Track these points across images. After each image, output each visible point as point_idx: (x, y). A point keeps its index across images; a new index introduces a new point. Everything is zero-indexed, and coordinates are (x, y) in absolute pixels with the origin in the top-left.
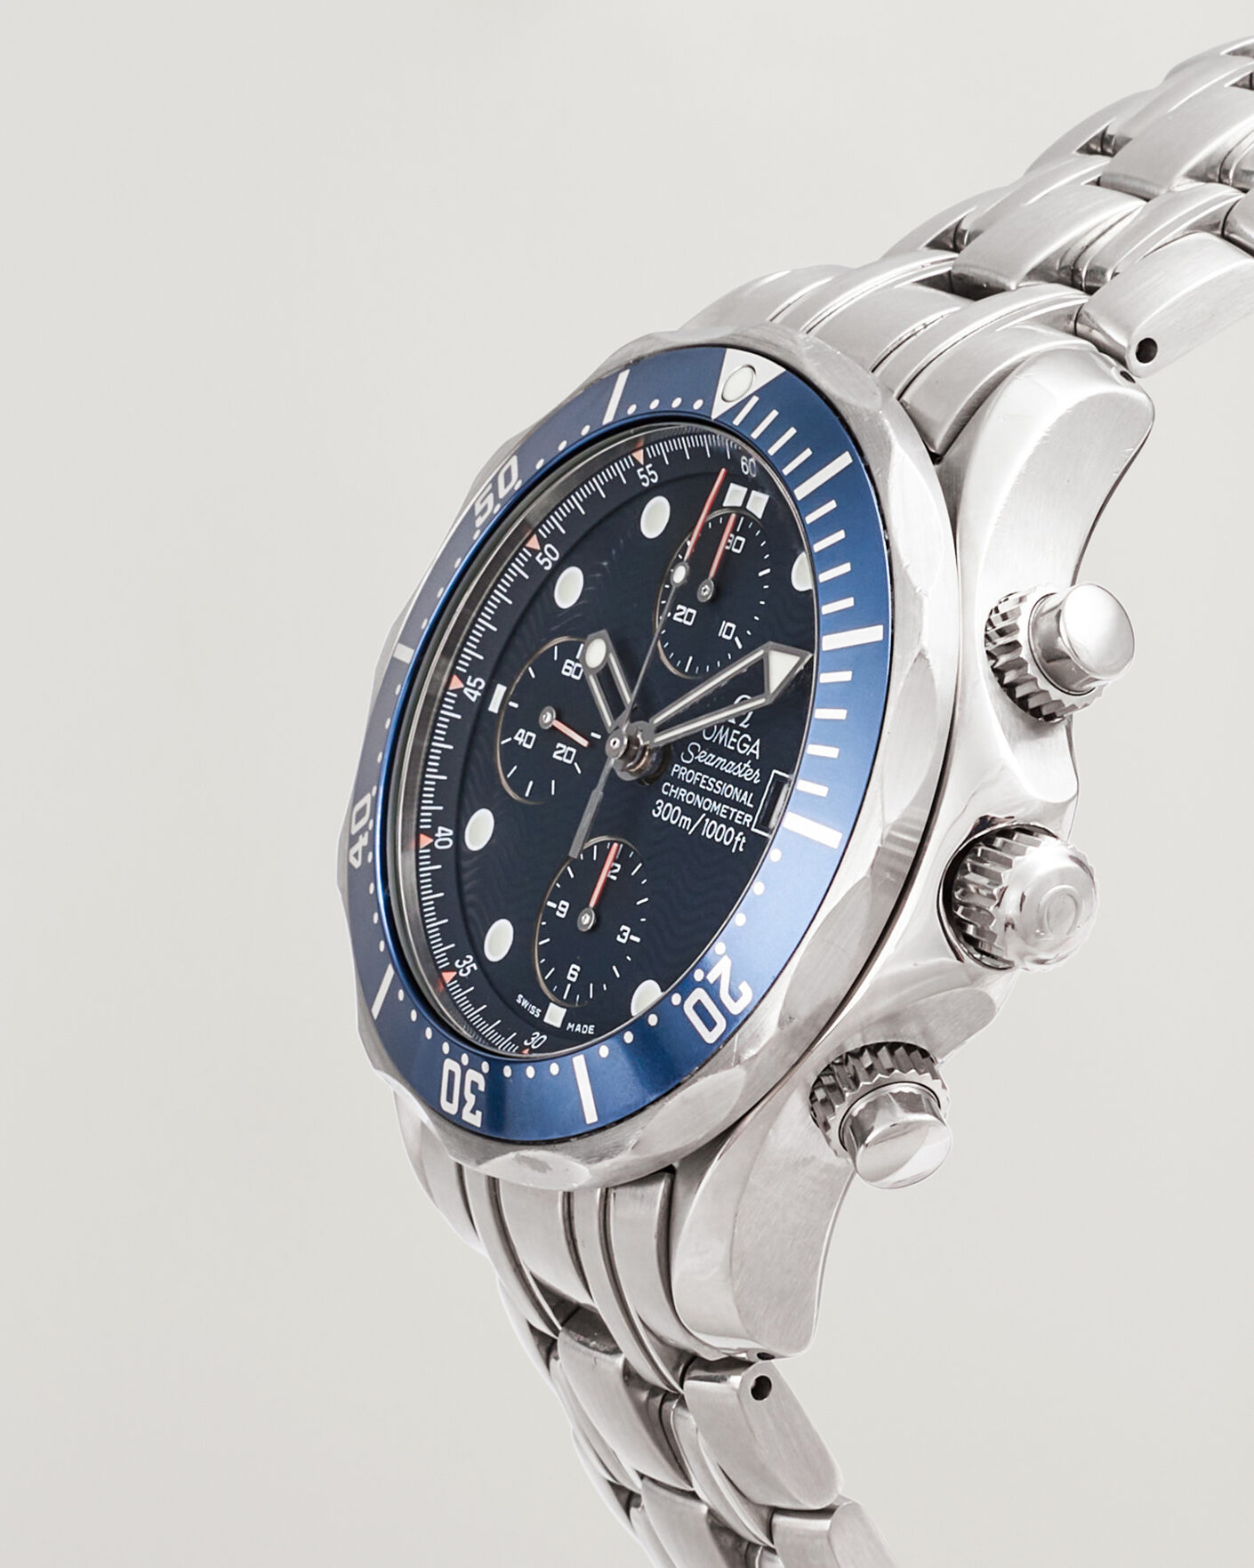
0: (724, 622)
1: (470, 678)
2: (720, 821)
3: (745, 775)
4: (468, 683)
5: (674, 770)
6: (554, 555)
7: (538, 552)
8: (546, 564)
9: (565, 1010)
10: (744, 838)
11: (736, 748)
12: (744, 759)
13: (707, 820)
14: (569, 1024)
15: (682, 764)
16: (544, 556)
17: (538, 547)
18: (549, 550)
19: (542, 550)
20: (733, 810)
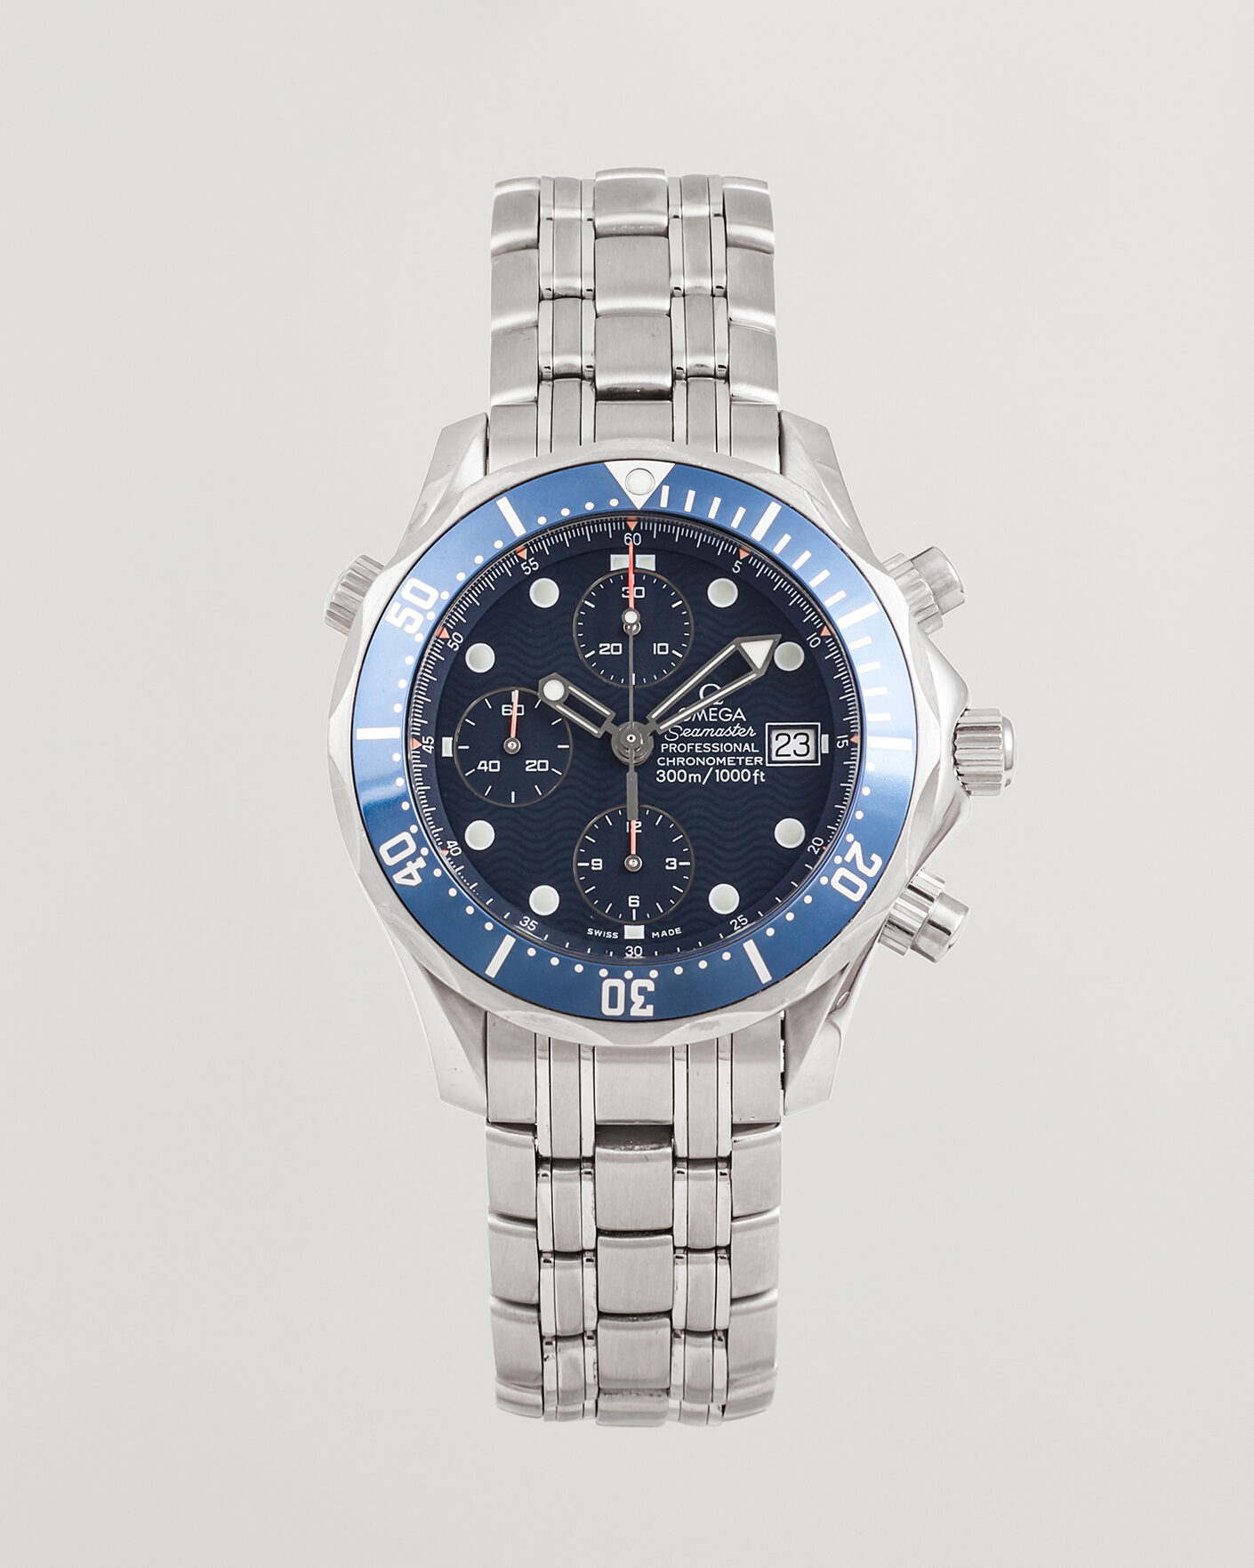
0: (655, 645)
1: (423, 738)
2: (730, 768)
3: (739, 733)
4: (424, 742)
5: (663, 748)
6: (459, 639)
7: (448, 639)
8: (455, 647)
9: (643, 926)
10: (761, 773)
11: (718, 719)
12: (732, 724)
13: (717, 771)
14: (653, 934)
15: (669, 743)
16: (453, 641)
17: (448, 637)
18: (456, 636)
19: (451, 638)
20: (740, 759)
